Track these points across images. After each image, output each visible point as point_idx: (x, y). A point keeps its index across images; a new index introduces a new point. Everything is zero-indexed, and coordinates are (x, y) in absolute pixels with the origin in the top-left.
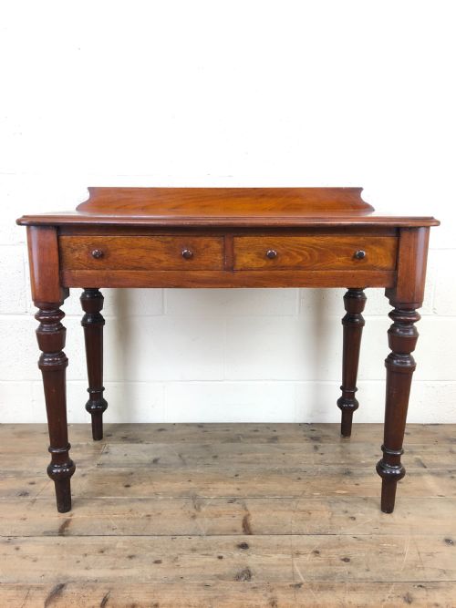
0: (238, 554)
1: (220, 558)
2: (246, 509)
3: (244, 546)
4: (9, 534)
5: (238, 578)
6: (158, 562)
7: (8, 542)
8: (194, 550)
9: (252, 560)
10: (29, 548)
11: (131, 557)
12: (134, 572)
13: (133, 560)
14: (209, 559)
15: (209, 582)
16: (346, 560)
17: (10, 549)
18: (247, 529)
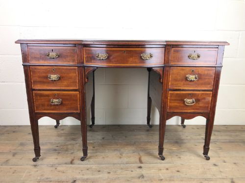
0: (138, 170)
1: (132, 171)
2: (139, 155)
3: (140, 167)
4: (52, 164)
5: (139, 178)
6: (109, 173)
7: (52, 166)
8: (122, 169)
9: (144, 172)
10: (60, 168)
11: (99, 171)
12: (101, 176)
13: (100, 172)
14: (128, 172)
15: (129, 179)
16: (178, 171)
17: (53, 169)
18: (141, 162)
